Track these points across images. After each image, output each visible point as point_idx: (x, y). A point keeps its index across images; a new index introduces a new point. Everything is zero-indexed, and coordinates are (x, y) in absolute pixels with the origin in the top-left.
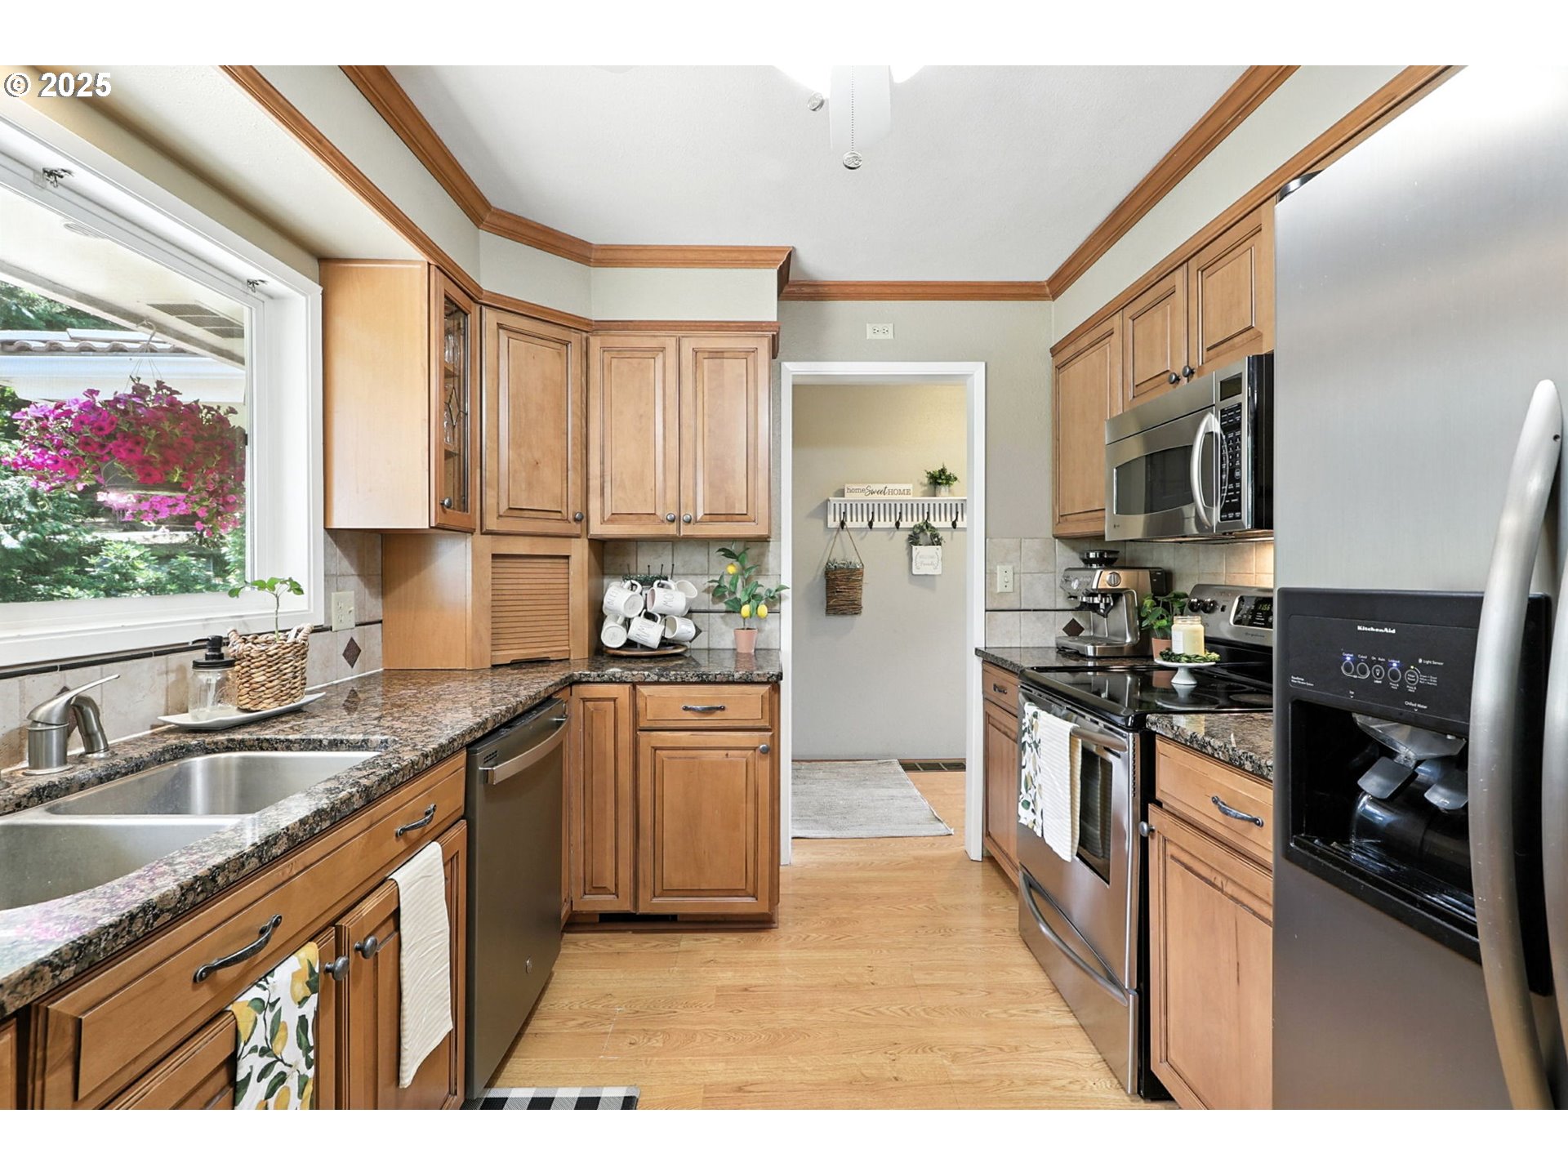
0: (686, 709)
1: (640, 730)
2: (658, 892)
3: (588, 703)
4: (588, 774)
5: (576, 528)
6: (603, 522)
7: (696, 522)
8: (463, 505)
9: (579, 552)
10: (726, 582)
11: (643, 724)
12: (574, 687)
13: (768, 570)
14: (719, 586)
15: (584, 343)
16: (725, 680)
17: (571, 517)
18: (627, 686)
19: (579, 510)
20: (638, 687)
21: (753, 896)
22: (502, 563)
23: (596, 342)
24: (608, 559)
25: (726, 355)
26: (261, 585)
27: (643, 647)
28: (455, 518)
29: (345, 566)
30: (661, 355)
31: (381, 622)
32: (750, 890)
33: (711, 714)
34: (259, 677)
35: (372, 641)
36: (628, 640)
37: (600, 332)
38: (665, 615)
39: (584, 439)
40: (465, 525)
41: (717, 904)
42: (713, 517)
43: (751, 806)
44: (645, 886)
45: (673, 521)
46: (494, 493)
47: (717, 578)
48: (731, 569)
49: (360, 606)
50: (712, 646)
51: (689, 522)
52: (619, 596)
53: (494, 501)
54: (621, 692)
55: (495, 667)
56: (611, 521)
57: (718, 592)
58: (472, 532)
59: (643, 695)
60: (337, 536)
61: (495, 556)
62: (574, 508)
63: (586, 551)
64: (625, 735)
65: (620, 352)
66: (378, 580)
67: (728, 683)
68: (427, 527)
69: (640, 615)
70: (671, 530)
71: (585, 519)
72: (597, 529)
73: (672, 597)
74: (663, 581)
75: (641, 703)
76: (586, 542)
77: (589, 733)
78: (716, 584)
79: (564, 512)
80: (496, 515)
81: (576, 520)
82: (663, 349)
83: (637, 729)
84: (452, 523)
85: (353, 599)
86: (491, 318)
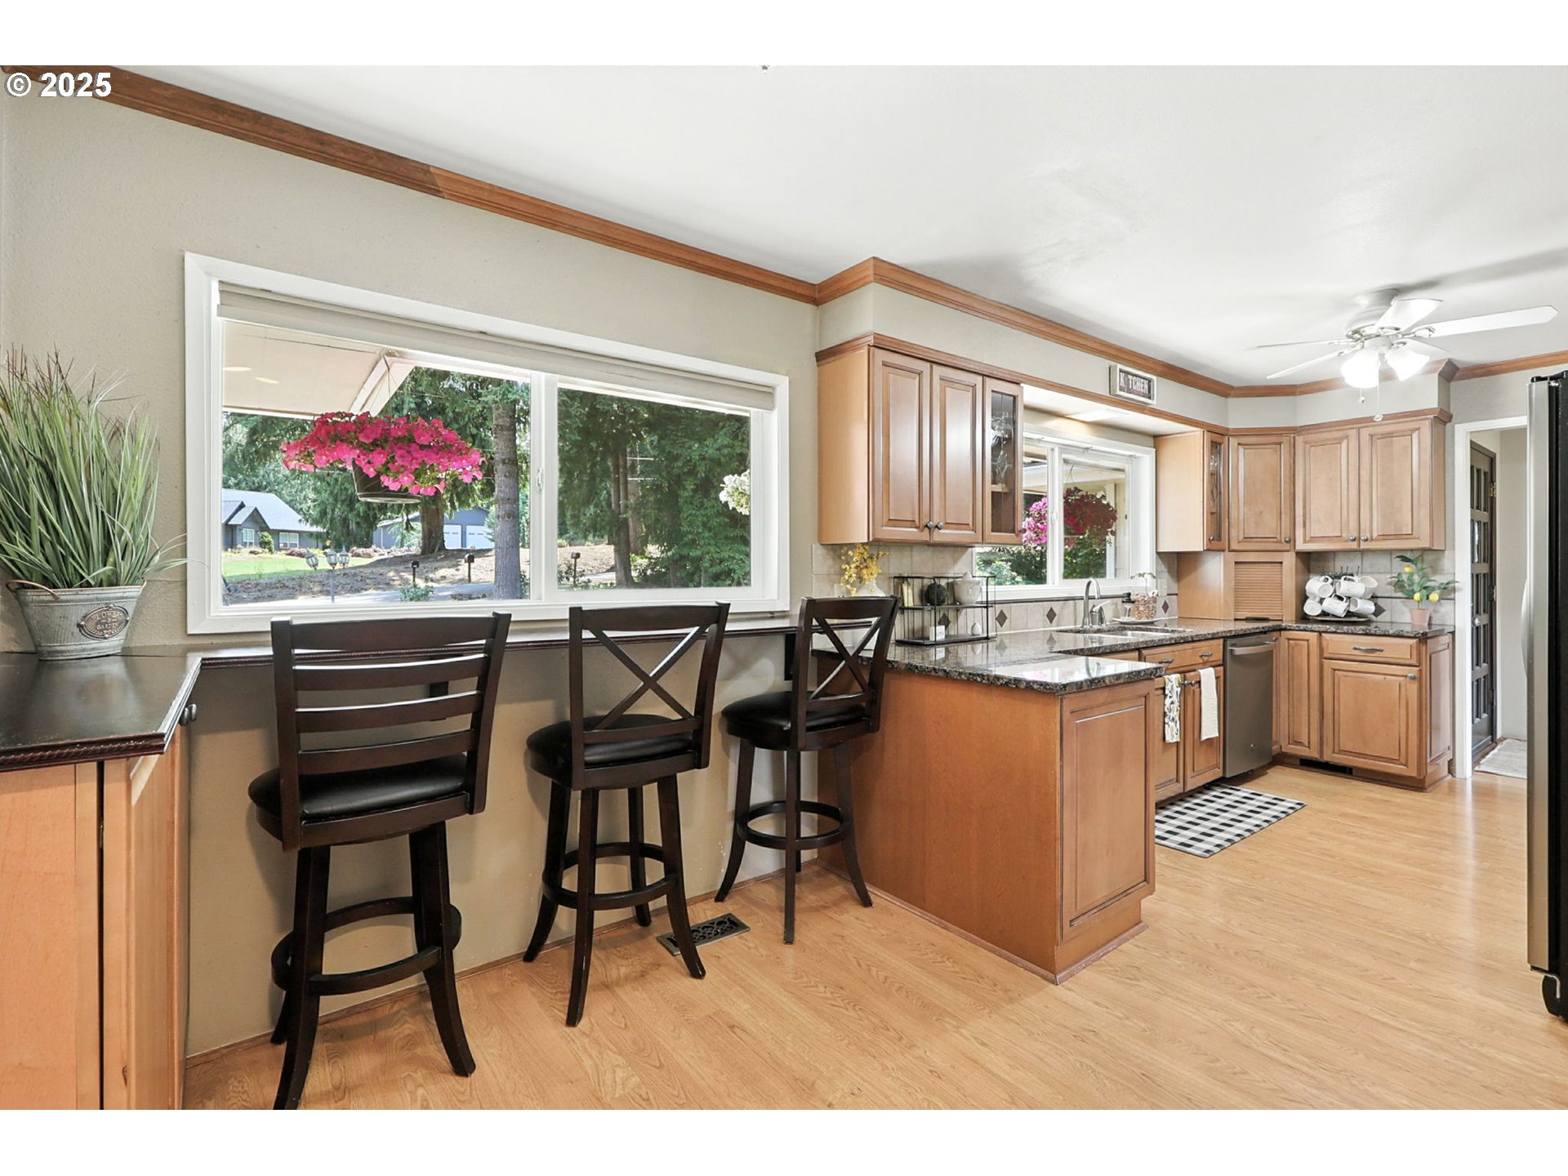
0: (1355, 649)
1: (1326, 658)
2: (1336, 750)
3: (1291, 641)
4: (1290, 679)
5: (1287, 547)
6: (1305, 542)
7: (1372, 540)
8: (1219, 537)
9: (1289, 561)
10: (1405, 577)
11: (1326, 655)
12: (1282, 632)
13: (1443, 570)
14: (1399, 581)
15: (1292, 440)
16: (1382, 633)
17: (1283, 540)
18: (1316, 634)
19: (1288, 536)
20: (1323, 634)
21: (1405, 765)
22: (1239, 566)
23: (1300, 440)
24: (1313, 564)
25: (1394, 435)
26: (1140, 575)
27: (1334, 616)
28: (1215, 545)
29: (1163, 568)
30: (1346, 441)
31: (1176, 594)
32: (1403, 760)
33: (1373, 653)
34: (1141, 608)
35: (1173, 602)
36: (1323, 611)
37: (1303, 433)
38: (1349, 598)
39: (1292, 495)
40: (1221, 548)
41: (1376, 765)
42: (1385, 537)
43: (1403, 712)
44: (1327, 745)
45: (1354, 540)
46: (1236, 530)
47: (1396, 575)
48: (1407, 570)
49: (1169, 587)
50: (1394, 620)
51: (1367, 540)
52: (1316, 585)
53: (1236, 535)
54: (1313, 637)
55: (1236, 620)
56: (1310, 541)
57: (1399, 585)
58: (1224, 551)
59: (1326, 639)
60: (1162, 556)
61: (1236, 563)
62: (1286, 533)
63: (1294, 559)
64: (1315, 661)
65: (1316, 444)
66: (1175, 574)
67: (1385, 635)
68: (1202, 550)
69: (1331, 596)
70: (1354, 545)
71: (1292, 542)
72: (1301, 546)
73: (1354, 587)
74: (1348, 577)
75: (1324, 644)
76: (1294, 554)
77: (1291, 657)
78: (1396, 580)
79: (1278, 537)
80: (1236, 541)
81: (1286, 542)
82: (1347, 437)
83: (1322, 657)
84: (1213, 548)
85: (1166, 583)
86: (1233, 441)
